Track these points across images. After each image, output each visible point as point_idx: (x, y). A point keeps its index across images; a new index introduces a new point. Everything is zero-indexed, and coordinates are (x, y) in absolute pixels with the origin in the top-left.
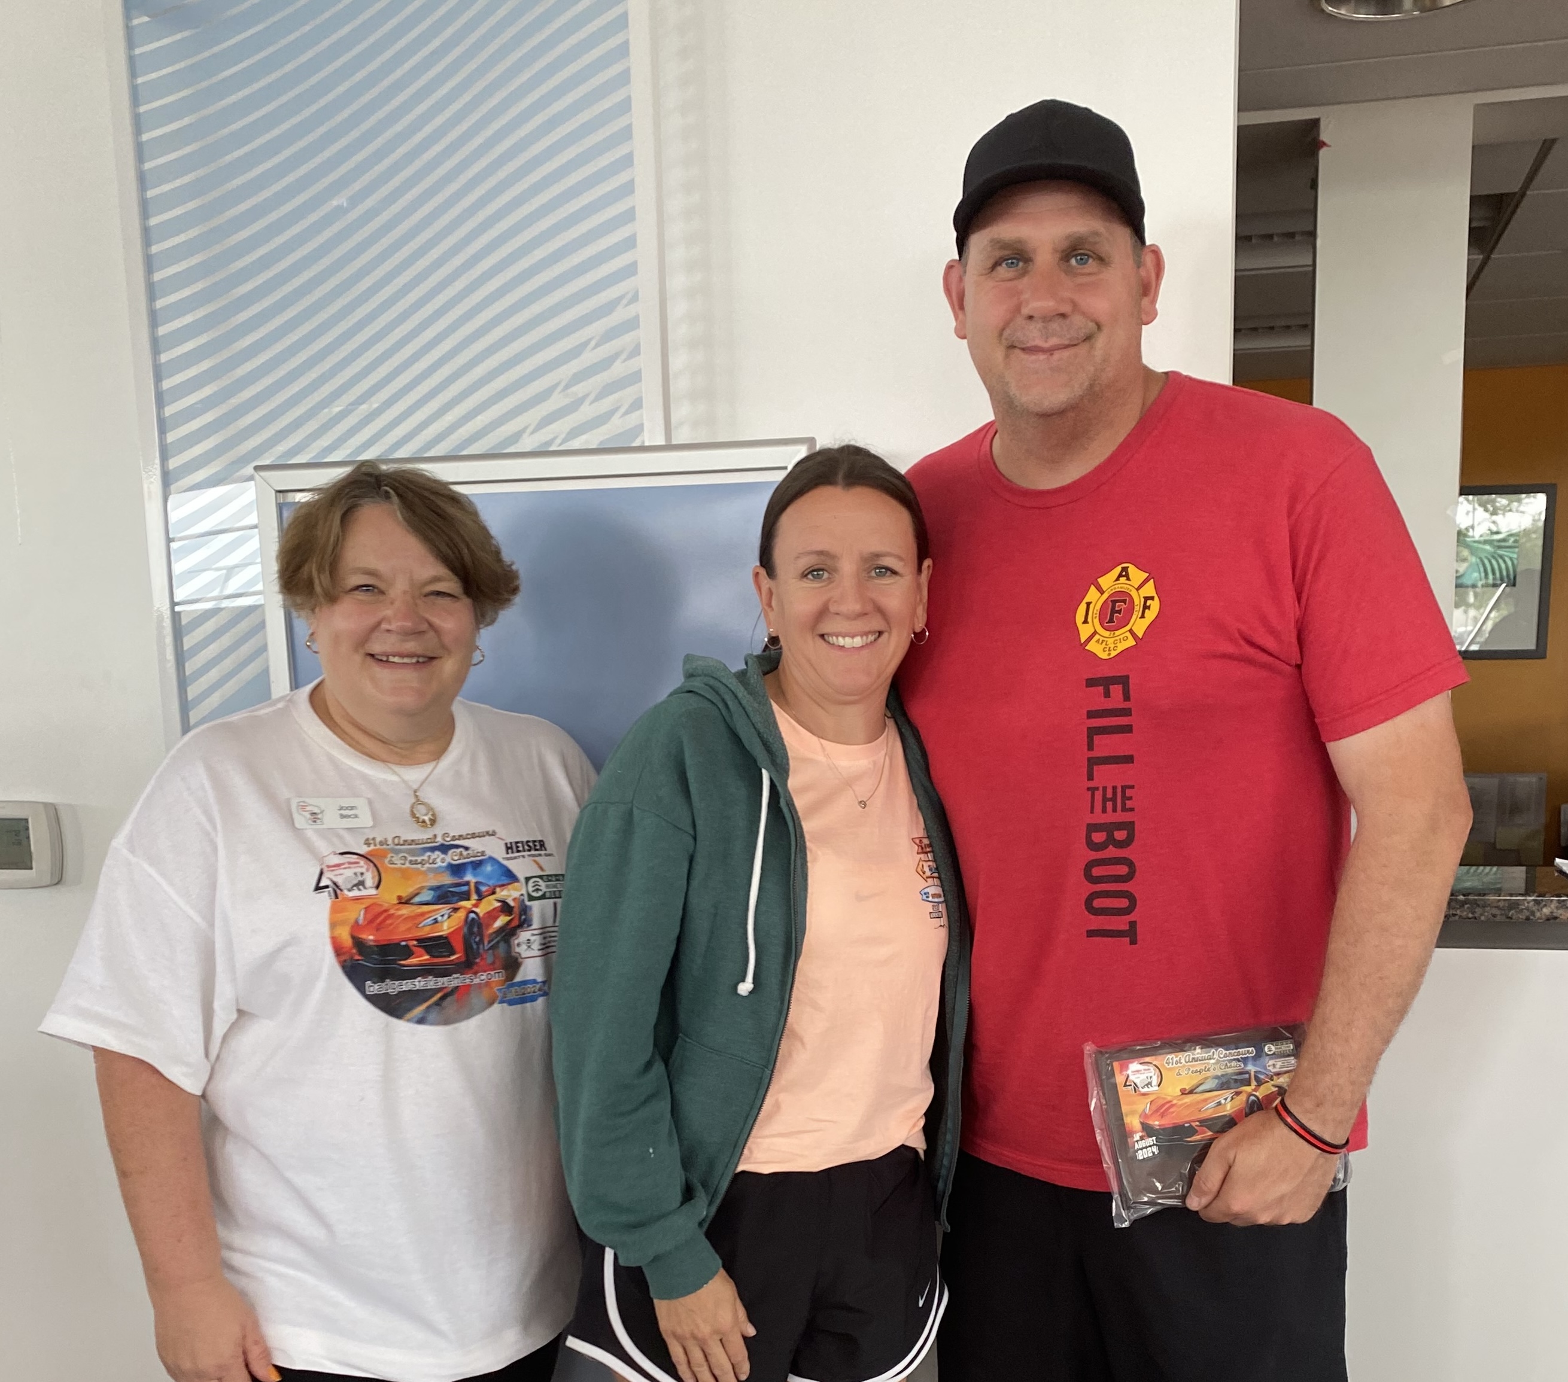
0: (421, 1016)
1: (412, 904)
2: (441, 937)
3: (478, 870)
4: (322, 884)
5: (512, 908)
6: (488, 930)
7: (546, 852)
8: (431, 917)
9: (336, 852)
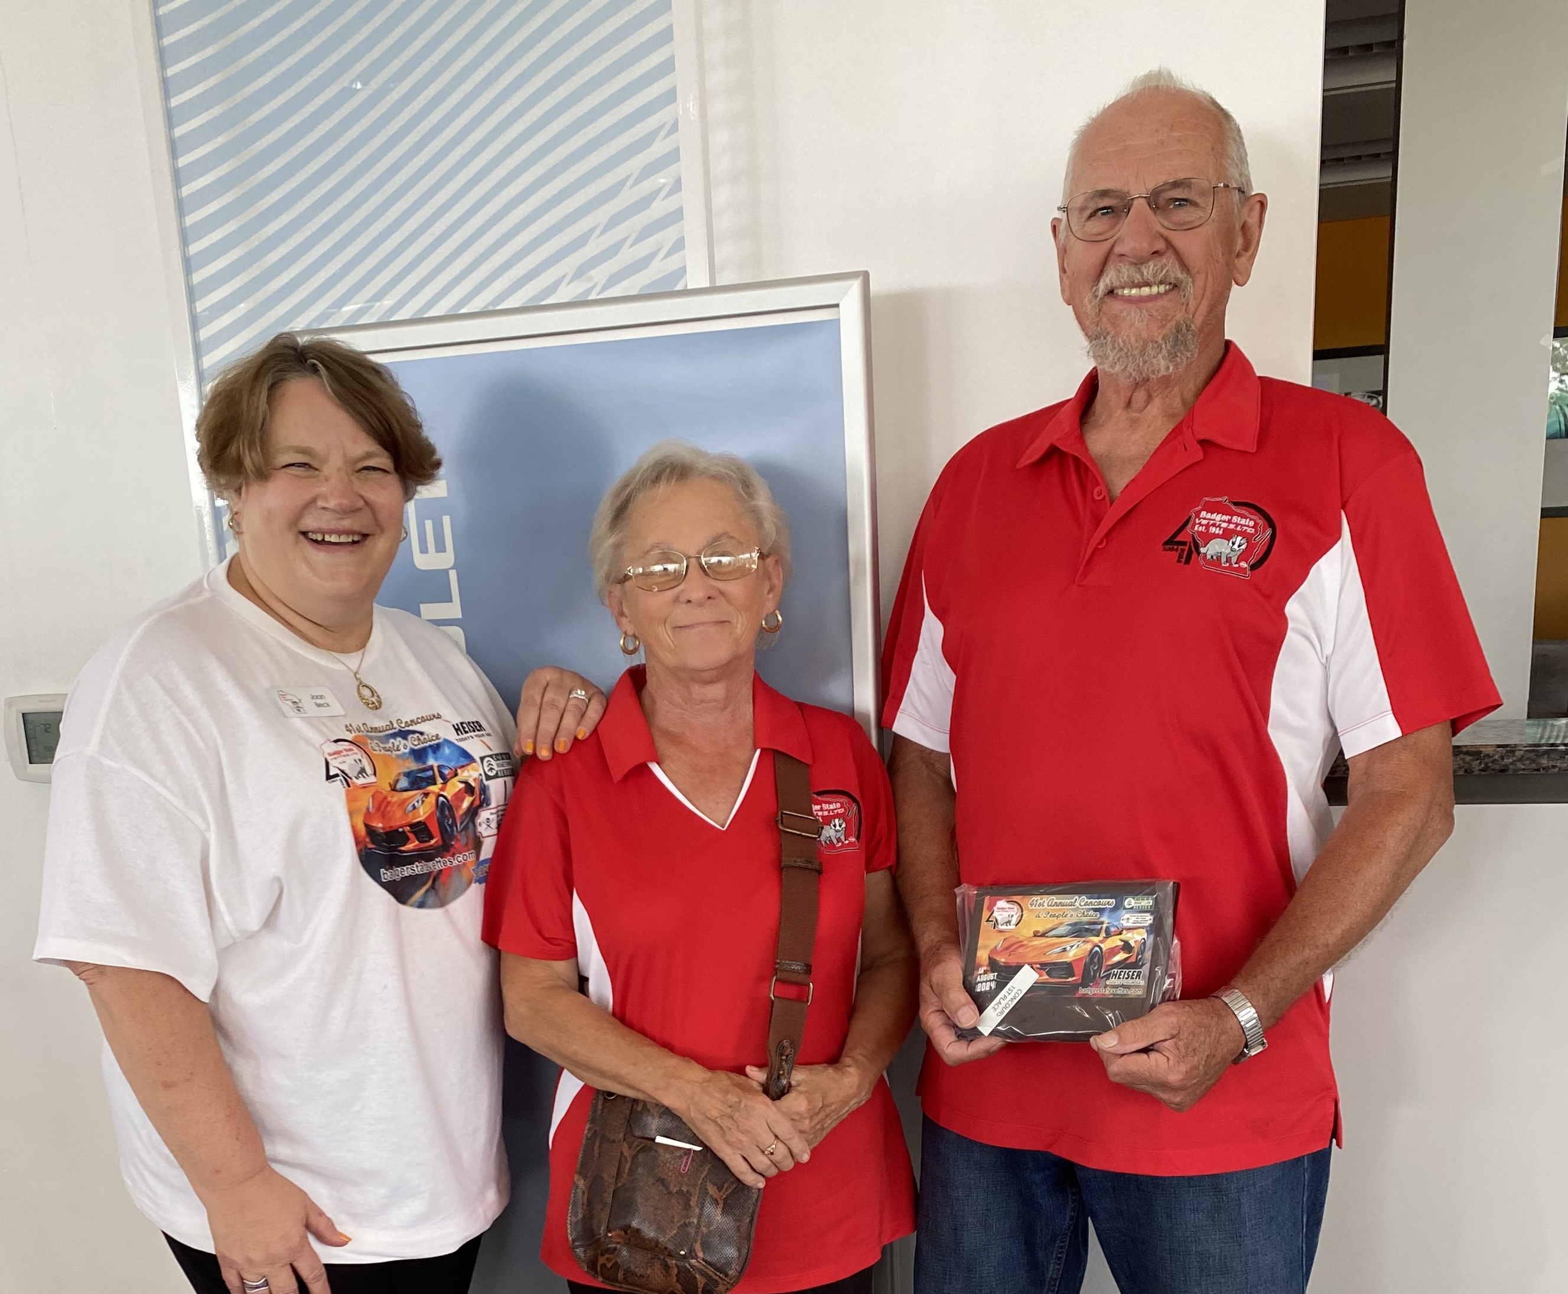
0: (421, 900)
1: (396, 791)
2: (420, 822)
3: (439, 754)
4: (331, 773)
5: (474, 788)
6: (457, 811)
7: (487, 732)
8: (410, 803)
9: (329, 740)
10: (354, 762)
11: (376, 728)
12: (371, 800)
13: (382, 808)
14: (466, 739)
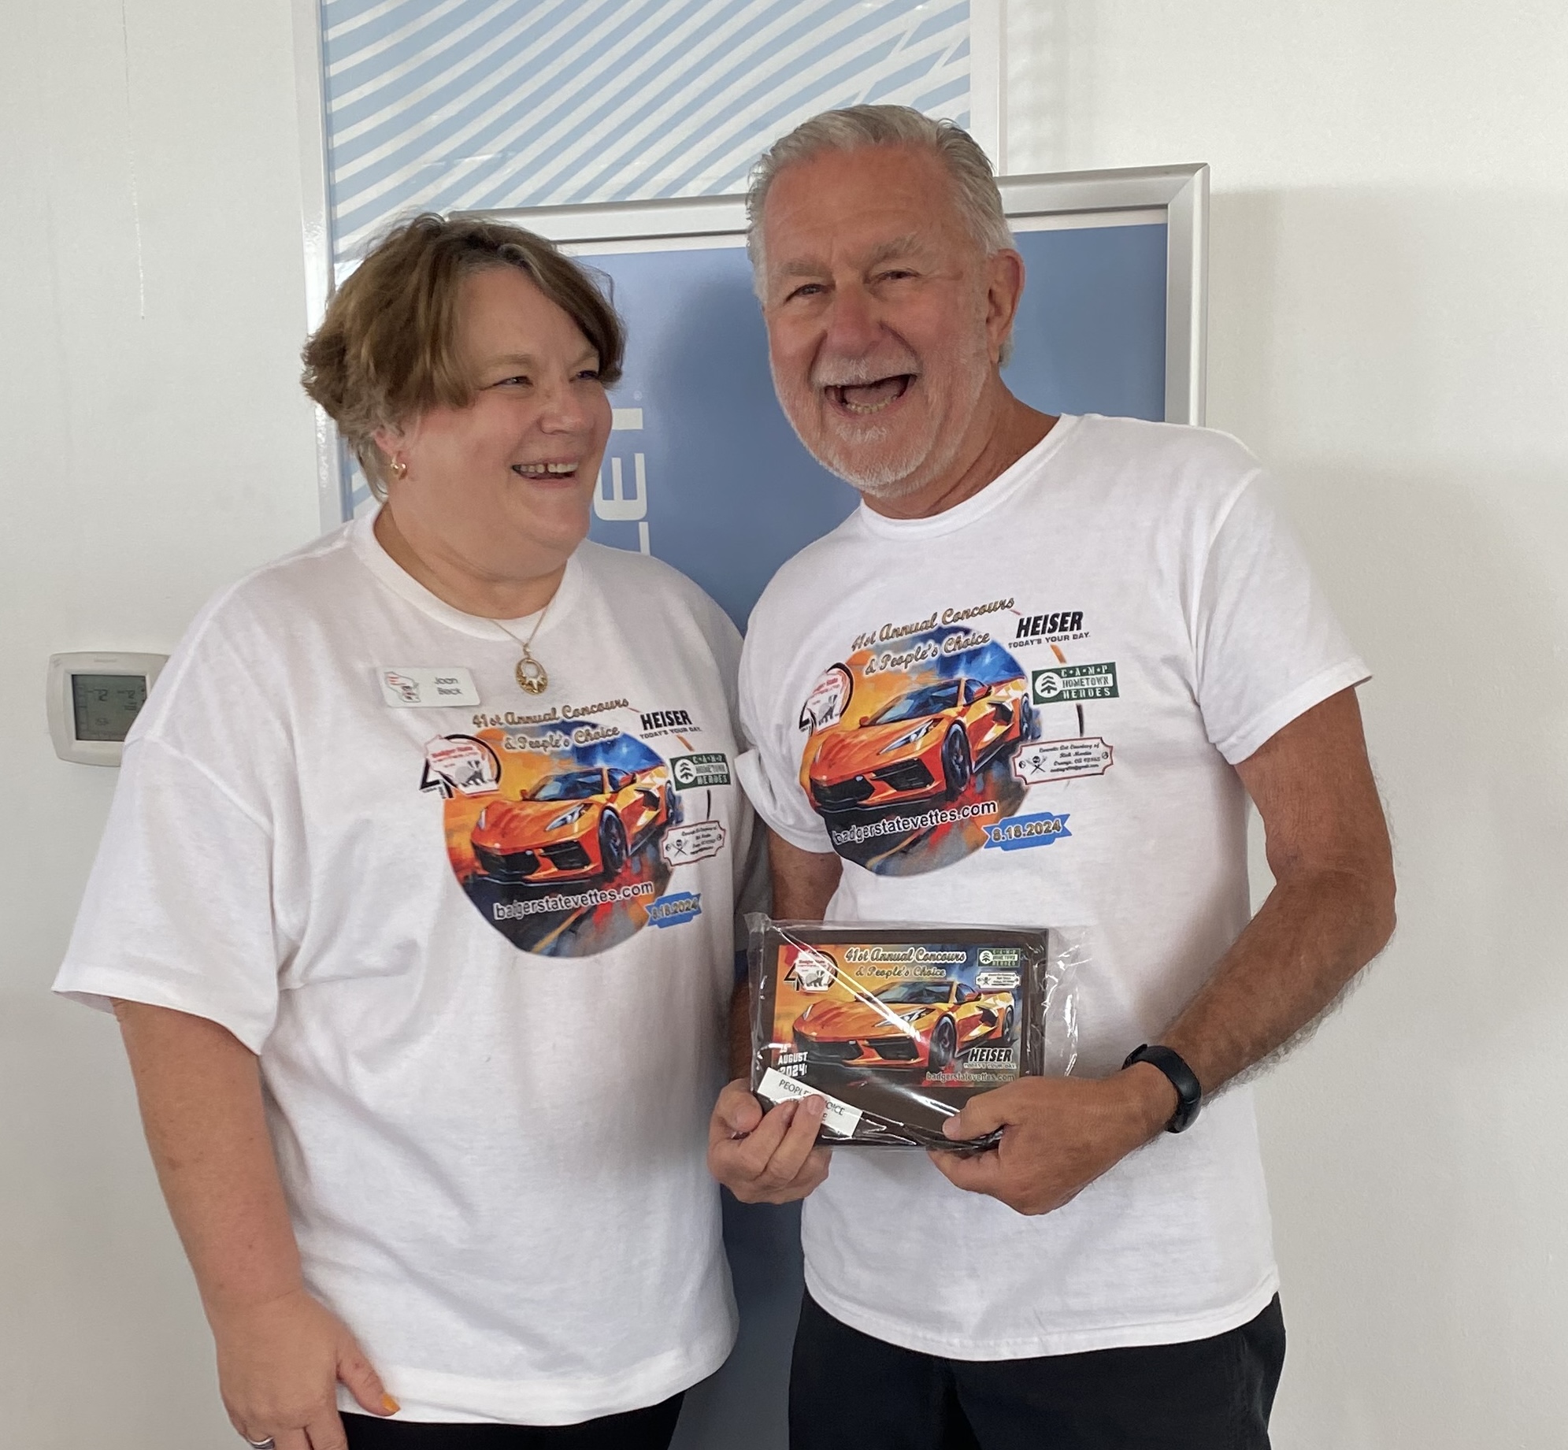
0: (553, 946)
1: (538, 800)
2: (571, 842)
3: (612, 754)
4: (430, 779)
5: (657, 800)
6: (629, 828)
7: (692, 726)
8: (559, 816)
9: (440, 736)
10: (469, 766)
11: (528, 718)
12: (483, 814)
13: (502, 825)
14: (656, 734)
